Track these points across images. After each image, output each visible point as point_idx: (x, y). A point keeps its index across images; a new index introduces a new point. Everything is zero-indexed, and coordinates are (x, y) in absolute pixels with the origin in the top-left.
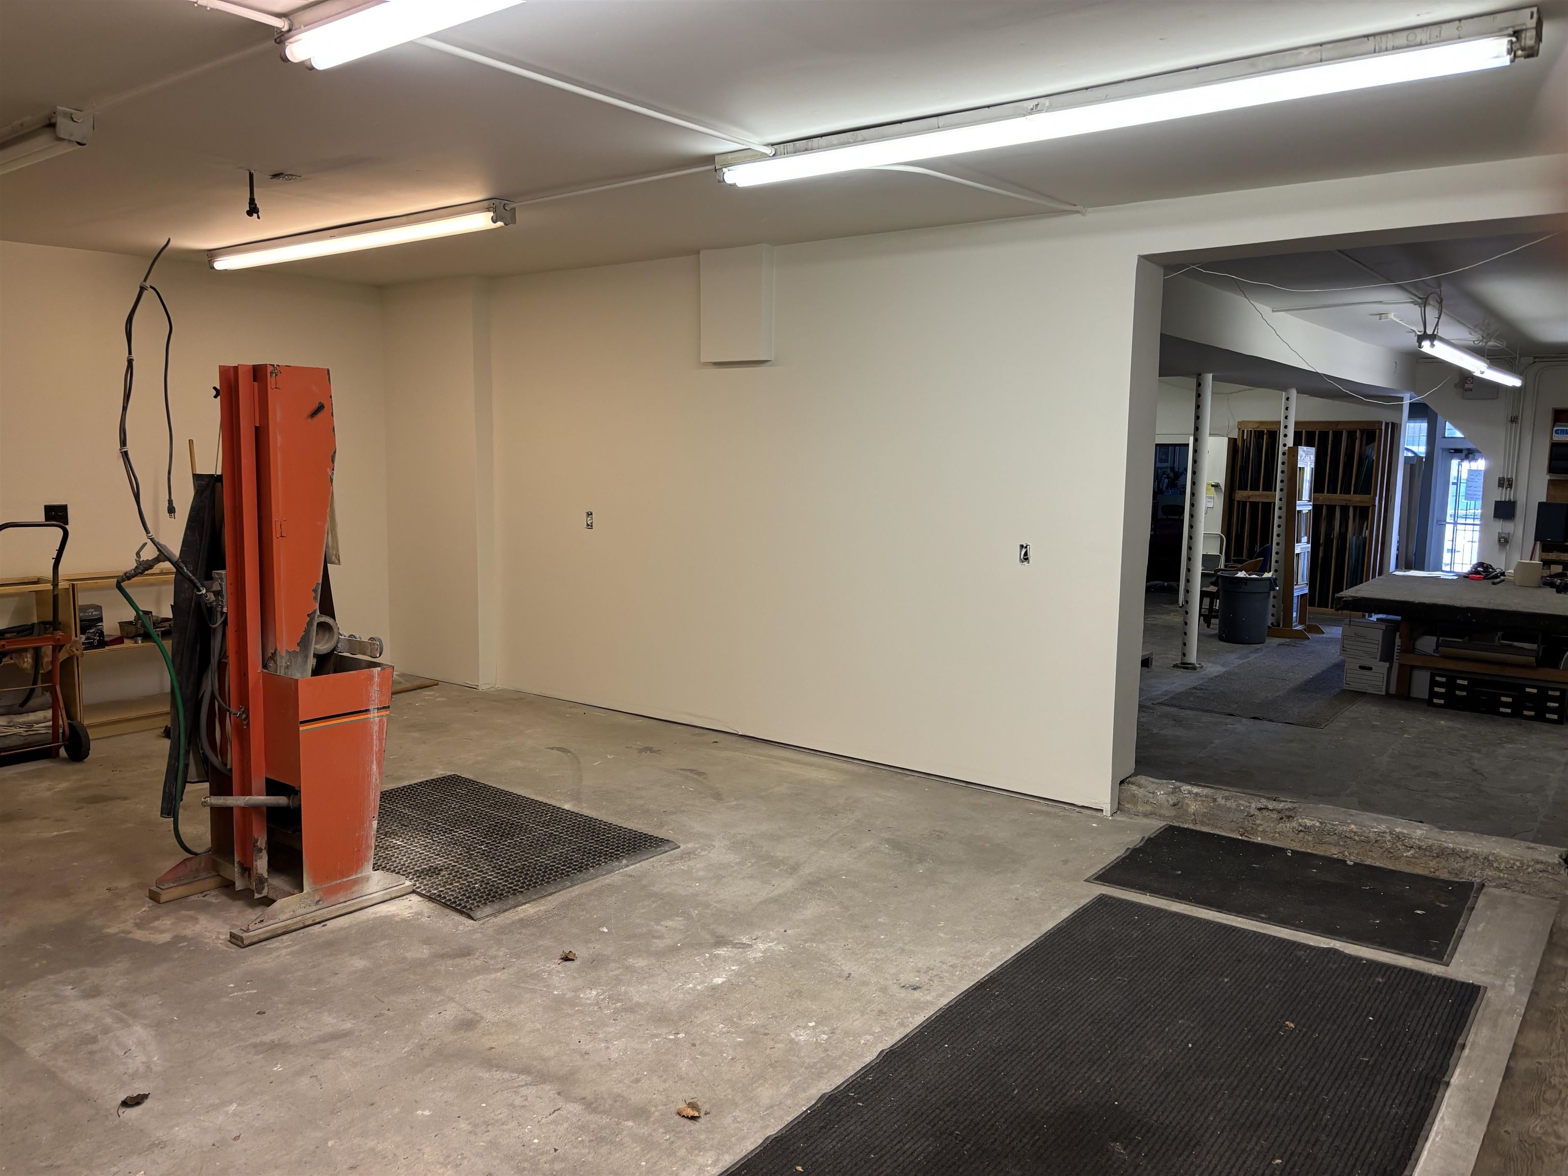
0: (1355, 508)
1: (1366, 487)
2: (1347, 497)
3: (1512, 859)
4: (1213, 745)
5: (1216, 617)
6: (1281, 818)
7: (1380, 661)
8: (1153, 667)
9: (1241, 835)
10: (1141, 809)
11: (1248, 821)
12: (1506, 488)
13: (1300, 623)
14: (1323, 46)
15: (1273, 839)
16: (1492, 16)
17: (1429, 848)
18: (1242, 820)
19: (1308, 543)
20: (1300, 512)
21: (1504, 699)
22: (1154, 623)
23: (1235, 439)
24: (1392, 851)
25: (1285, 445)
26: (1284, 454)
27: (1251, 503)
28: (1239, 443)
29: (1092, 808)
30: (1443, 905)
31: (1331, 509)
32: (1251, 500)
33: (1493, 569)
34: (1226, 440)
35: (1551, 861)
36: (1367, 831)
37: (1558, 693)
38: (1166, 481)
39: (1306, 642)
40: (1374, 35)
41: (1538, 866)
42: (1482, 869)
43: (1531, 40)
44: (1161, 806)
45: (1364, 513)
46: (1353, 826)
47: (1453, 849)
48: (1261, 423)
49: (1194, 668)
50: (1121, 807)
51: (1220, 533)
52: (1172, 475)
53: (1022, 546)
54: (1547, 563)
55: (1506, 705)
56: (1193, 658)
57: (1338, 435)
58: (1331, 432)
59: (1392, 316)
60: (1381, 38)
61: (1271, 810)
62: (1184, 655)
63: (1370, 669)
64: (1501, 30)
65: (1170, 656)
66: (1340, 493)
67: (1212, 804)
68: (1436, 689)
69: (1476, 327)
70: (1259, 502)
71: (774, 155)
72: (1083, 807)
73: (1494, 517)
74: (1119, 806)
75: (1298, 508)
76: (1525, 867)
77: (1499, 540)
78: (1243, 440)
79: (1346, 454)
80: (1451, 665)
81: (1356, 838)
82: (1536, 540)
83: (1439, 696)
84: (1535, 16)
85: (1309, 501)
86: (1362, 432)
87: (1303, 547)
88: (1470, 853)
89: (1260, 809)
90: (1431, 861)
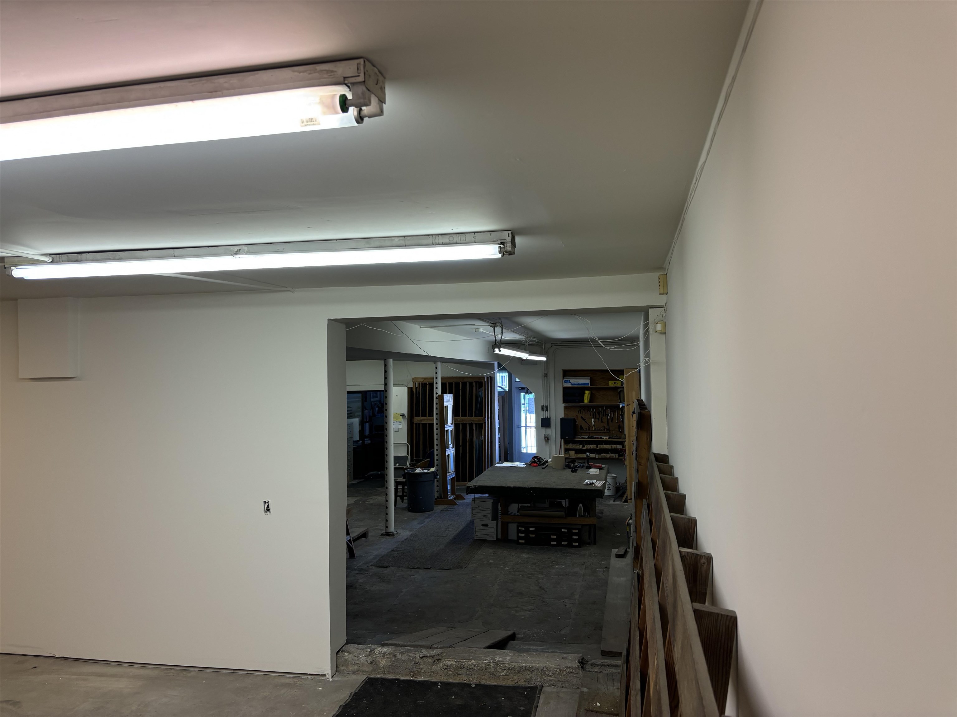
0: (476, 424)
1: (480, 412)
2: (471, 418)
3: (556, 668)
4: (402, 594)
5: (406, 496)
6: (434, 661)
7: (492, 521)
8: (369, 537)
9: (412, 677)
10: (351, 669)
11: (416, 667)
12: (546, 411)
13: (452, 494)
14: (406, 237)
15: (430, 676)
16: (490, 233)
17: (513, 669)
18: (411, 667)
19: (453, 448)
20: (447, 431)
21: (552, 537)
22: (371, 502)
23: (411, 388)
24: (495, 673)
25: (437, 393)
26: (437, 398)
27: (422, 424)
28: (414, 390)
29: (319, 675)
30: (522, 708)
31: (464, 425)
32: (423, 422)
33: (542, 459)
34: (406, 388)
35: (574, 666)
36: (481, 663)
37: (577, 531)
38: (377, 409)
39: (455, 507)
40: (432, 235)
41: (569, 670)
42: (541, 677)
43: (509, 248)
44: (363, 665)
45: (481, 426)
46: (473, 661)
47: (526, 667)
48: (425, 378)
49: (393, 535)
50: (338, 669)
51: (407, 443)
52: (380, 405)
53: (265, 502)
54: (567, 450)
55: (554, 540)
56: (392, 528)
57: (464, 384)
58: (461, 383)
59: (481, 330)
60: (436, 237)
61: (428, 657)
62: (387, 527)
63: (487, 525)
64: (495, 241)
65: (379, 527)
66: (468, 417)
67: (394, 659)
68: (520, 535)
69: (522, 333)
70: (427, 423)
71: (51, 262)
72: (313, 675)
73: (541, 427)
74: (337, 669)
75: (446, 429)
76: (562, 672)
77: (545, 439)
78: (416, 388)
79: (469, 394)
80: (527, 520)
81: (476, 668)
82: (561, 438)
83: (522, 538)
84: (510, 235)
85: (452, 424)
86: (476, 382)
87: (451, 451)
88: (534, 668)
89: (422, 658)
90: (515, 676)
